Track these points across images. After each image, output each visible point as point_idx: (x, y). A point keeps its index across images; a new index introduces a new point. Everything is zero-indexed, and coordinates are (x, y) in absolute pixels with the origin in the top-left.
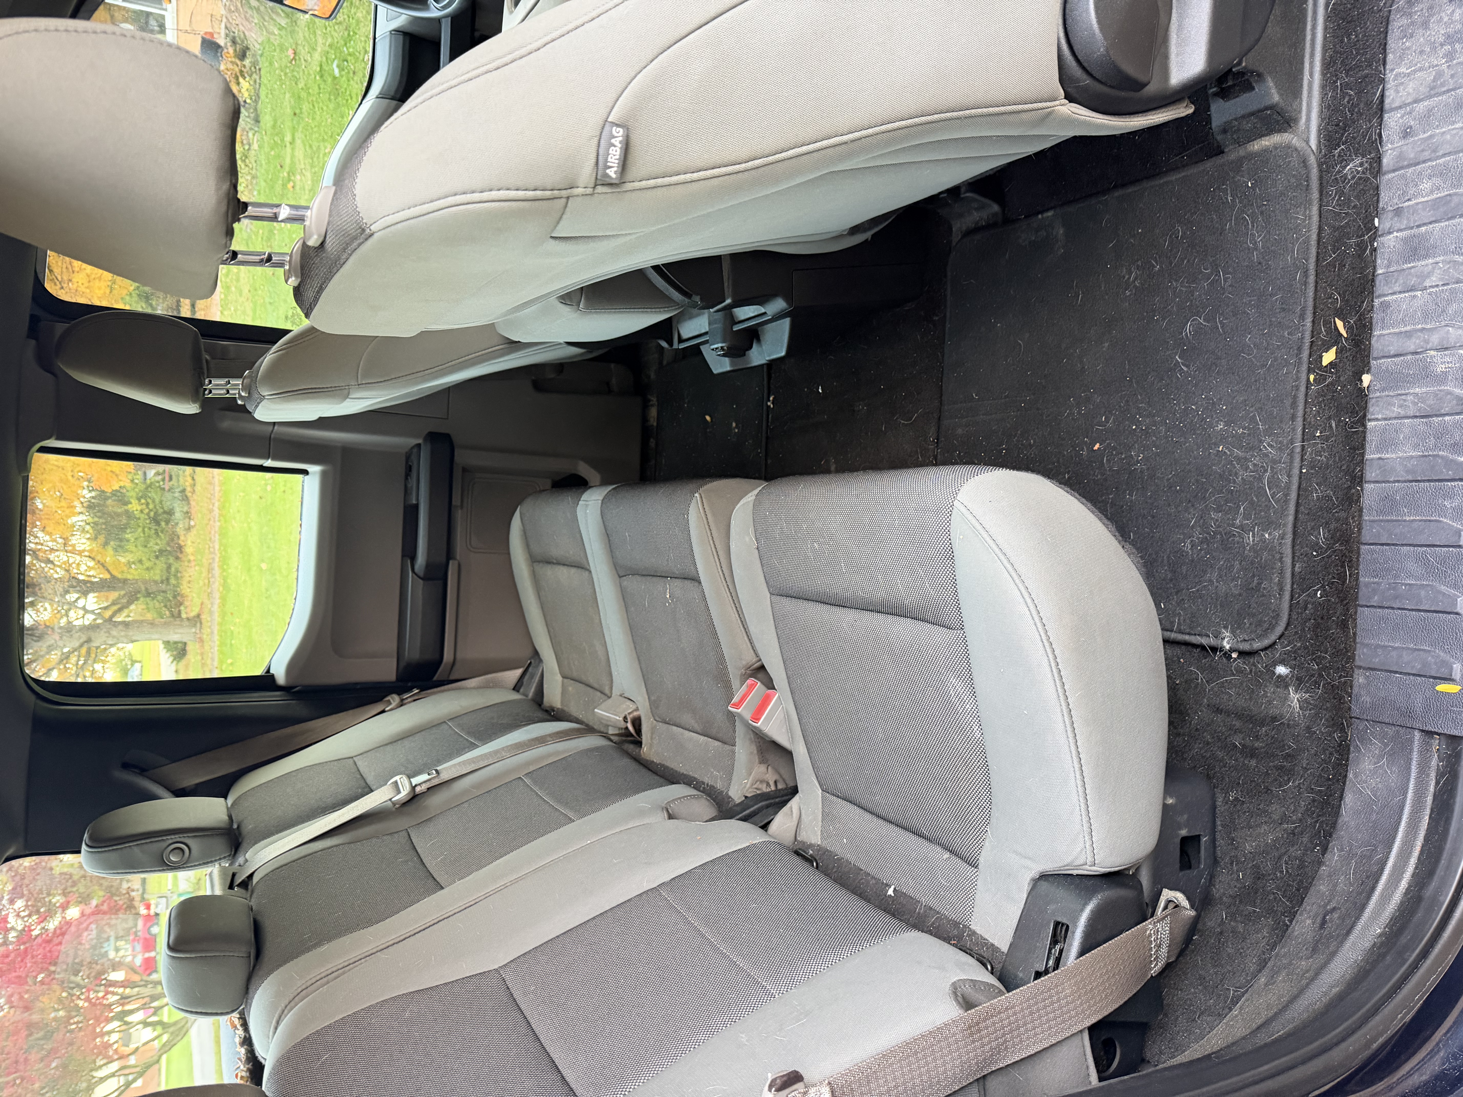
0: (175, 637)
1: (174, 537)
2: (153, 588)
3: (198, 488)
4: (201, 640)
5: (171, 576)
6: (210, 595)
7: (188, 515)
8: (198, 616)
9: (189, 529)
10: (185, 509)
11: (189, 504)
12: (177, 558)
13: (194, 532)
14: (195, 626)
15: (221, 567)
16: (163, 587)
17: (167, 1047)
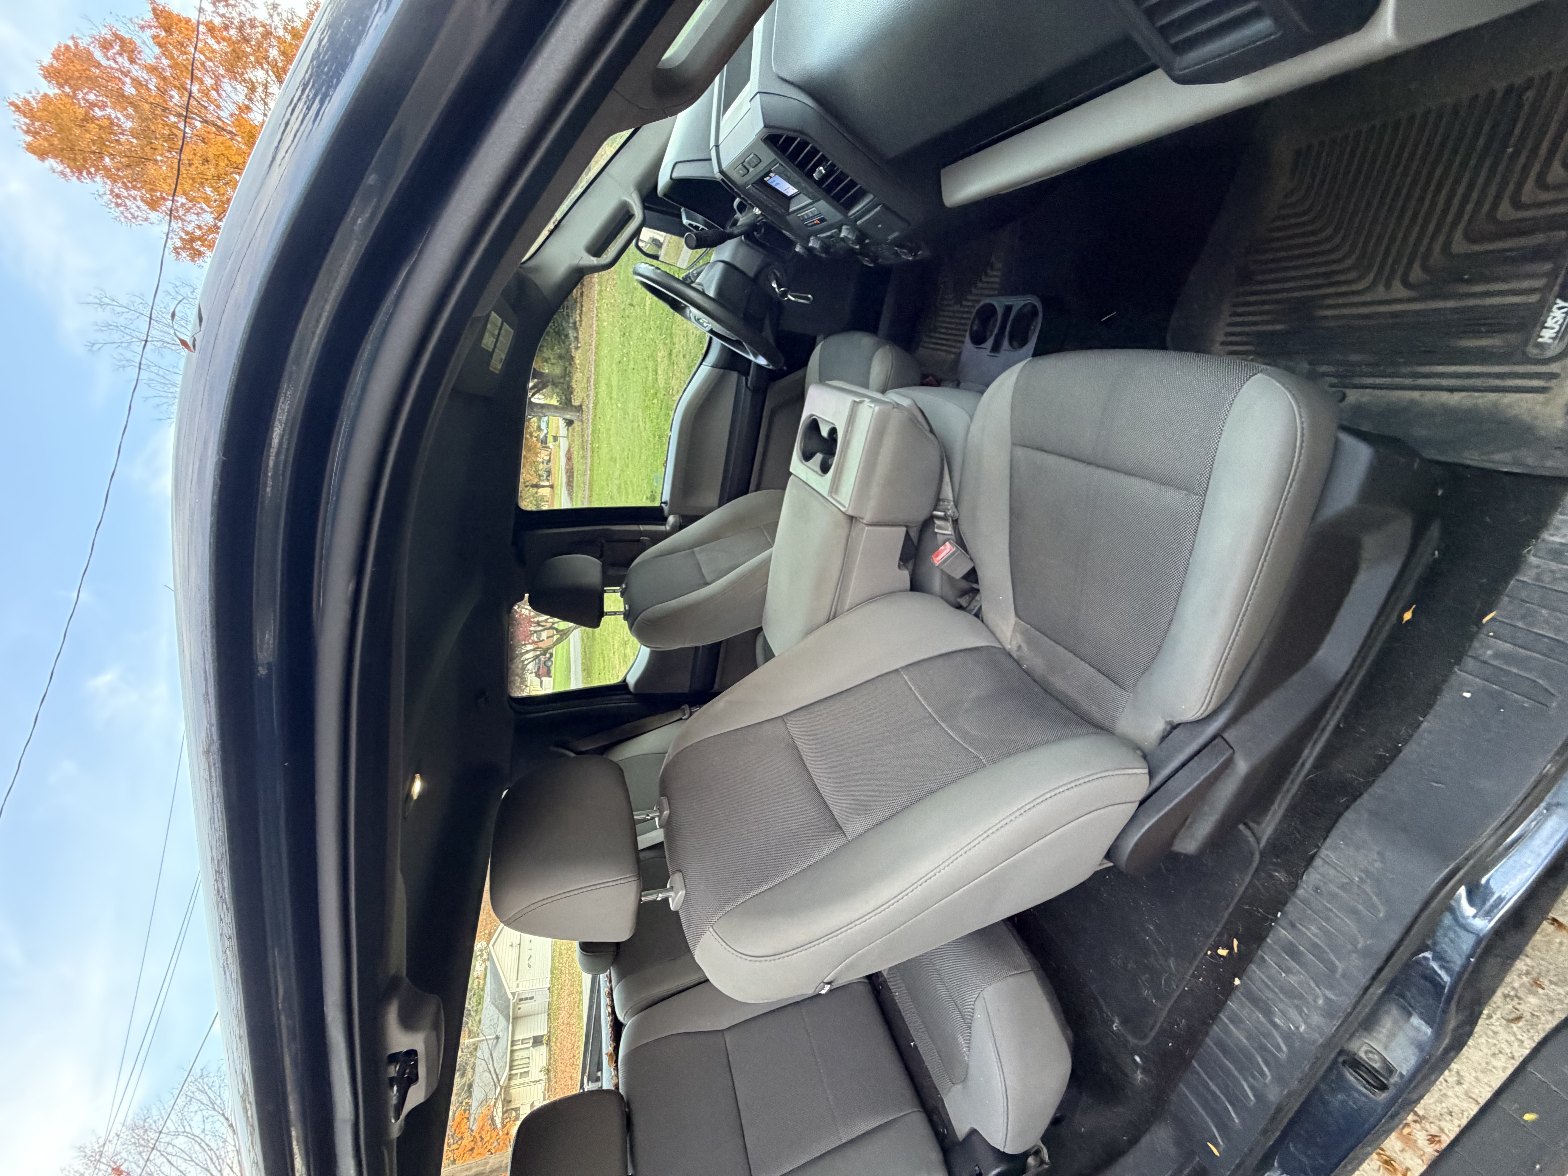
0: (568, 417)
1: (568, 351)
2: (556, 381)
3: (583, 324)
4: (582, 421)
5: (567, 374)
6: (588, 396)
7: (577, 338)
8: (581, 406)
9: (577, 348)
10: (575, 335)
11: (577, 332)
12: (570, 364)
13: (580, 351)
14: (578, 412)
15: (595, 385)
16: (562, 380)
17: (559, 641)
